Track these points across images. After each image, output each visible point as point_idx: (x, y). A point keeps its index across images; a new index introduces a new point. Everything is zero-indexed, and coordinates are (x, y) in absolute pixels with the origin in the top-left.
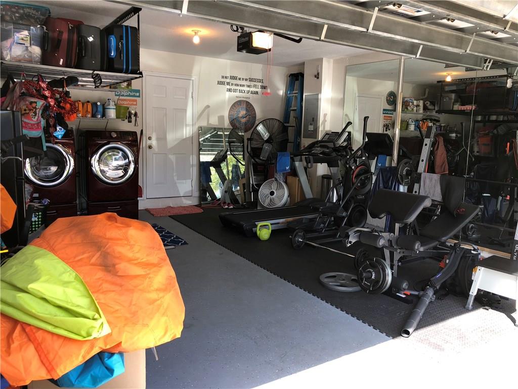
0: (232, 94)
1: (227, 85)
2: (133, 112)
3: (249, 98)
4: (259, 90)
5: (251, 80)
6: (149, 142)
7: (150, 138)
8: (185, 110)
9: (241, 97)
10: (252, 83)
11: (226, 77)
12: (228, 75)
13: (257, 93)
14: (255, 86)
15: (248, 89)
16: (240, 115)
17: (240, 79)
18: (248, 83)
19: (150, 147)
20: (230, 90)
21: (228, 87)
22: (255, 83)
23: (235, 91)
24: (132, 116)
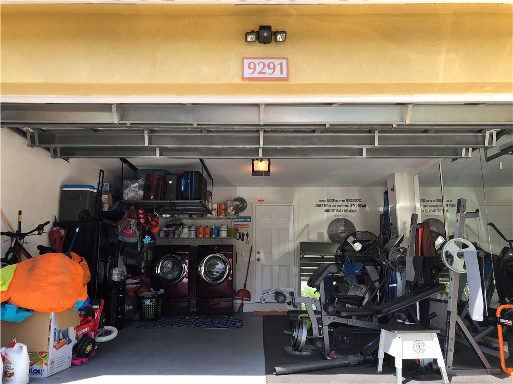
0: (330, 214)
1: (325, 207)
2: (245, 233)
3: (347, 216)
4: (357, 209)
5: (348, 201)
6: (258, 256)
7: (259, 253)
8: (288, 230)
9: (338, 216)
10: (350, 204)
11: (323, 201)
12: (325, 199)
13: (355, 211)
14: (353, 206)
15: (346, 209)
16: (339, 231)
17: (336, 201)
18: (345, 204)
19: (258, 260)
20: (327, 211)
21: (326, 209)
22: (353, 203)
23: (333, 211)
24: (245, 236)
